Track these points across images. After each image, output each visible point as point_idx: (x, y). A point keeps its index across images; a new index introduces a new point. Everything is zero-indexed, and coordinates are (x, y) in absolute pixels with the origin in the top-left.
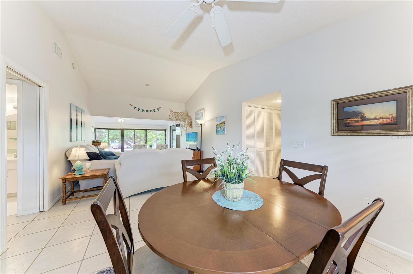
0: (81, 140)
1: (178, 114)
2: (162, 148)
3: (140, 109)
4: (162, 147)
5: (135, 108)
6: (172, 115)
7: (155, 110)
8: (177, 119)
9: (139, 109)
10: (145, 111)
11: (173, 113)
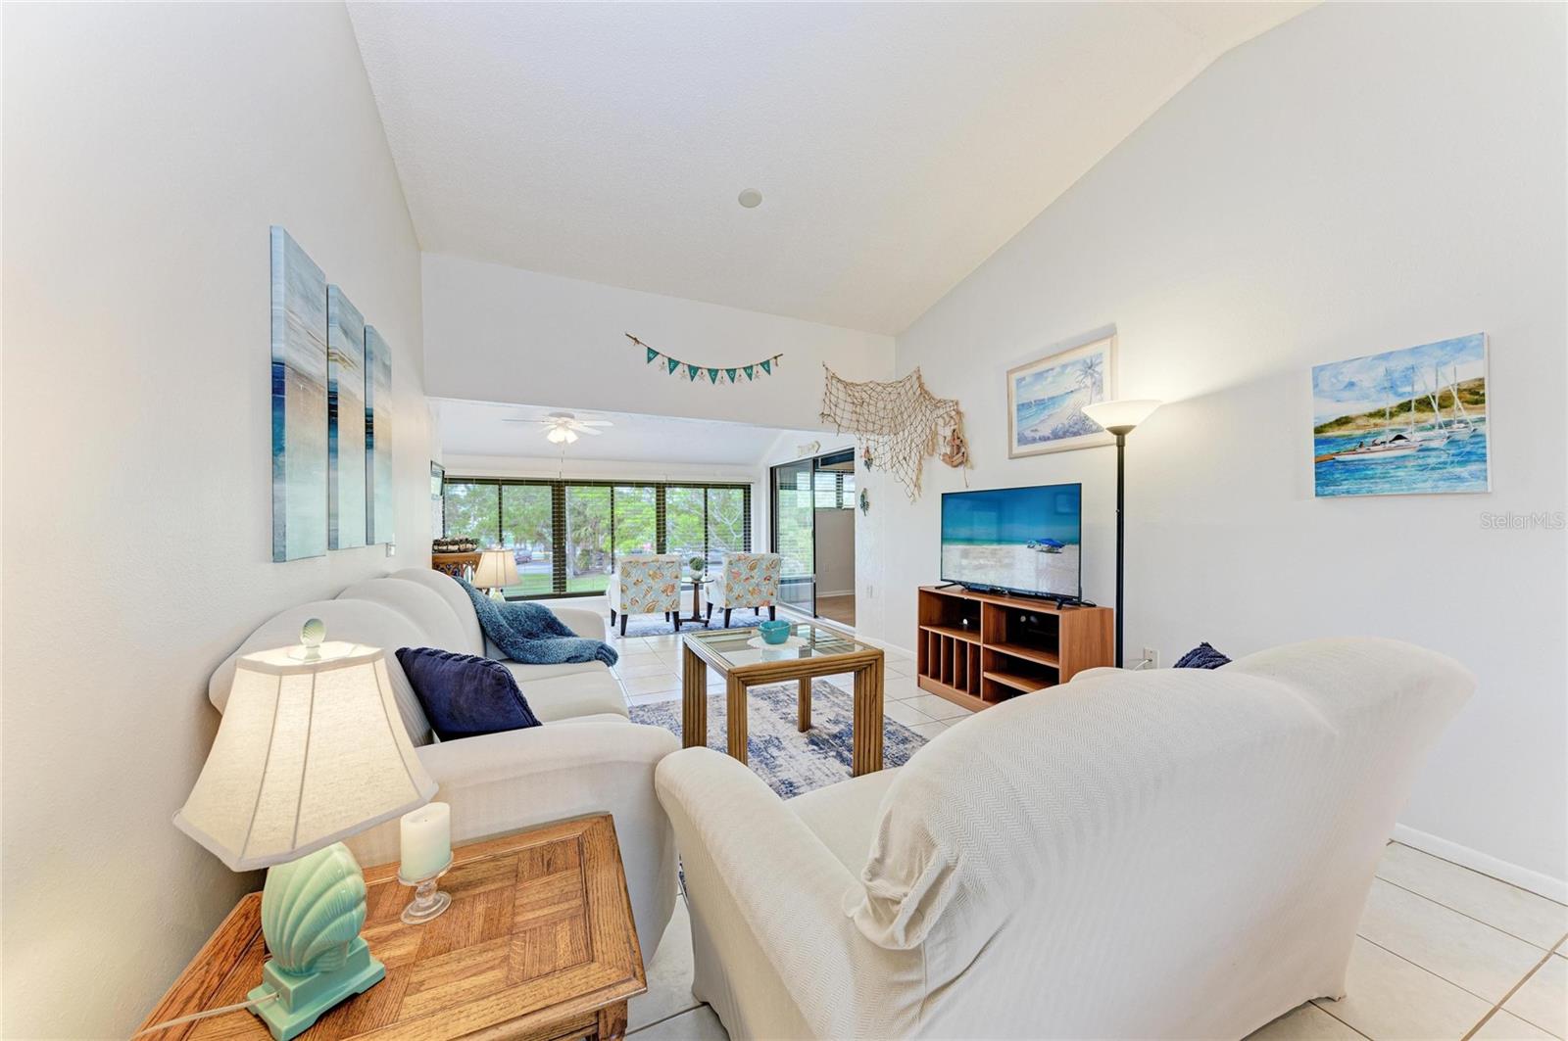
0: (369, 541)
1: (865, 396)
2: (753, 574)
3: (678, 363)
4: (752, 568)
5: (652, 354)
6: (833, 399)
7: (751, 367)
8: (861, 419)
9: (673, 364)
10: (706, 372)
11: (840, 385)
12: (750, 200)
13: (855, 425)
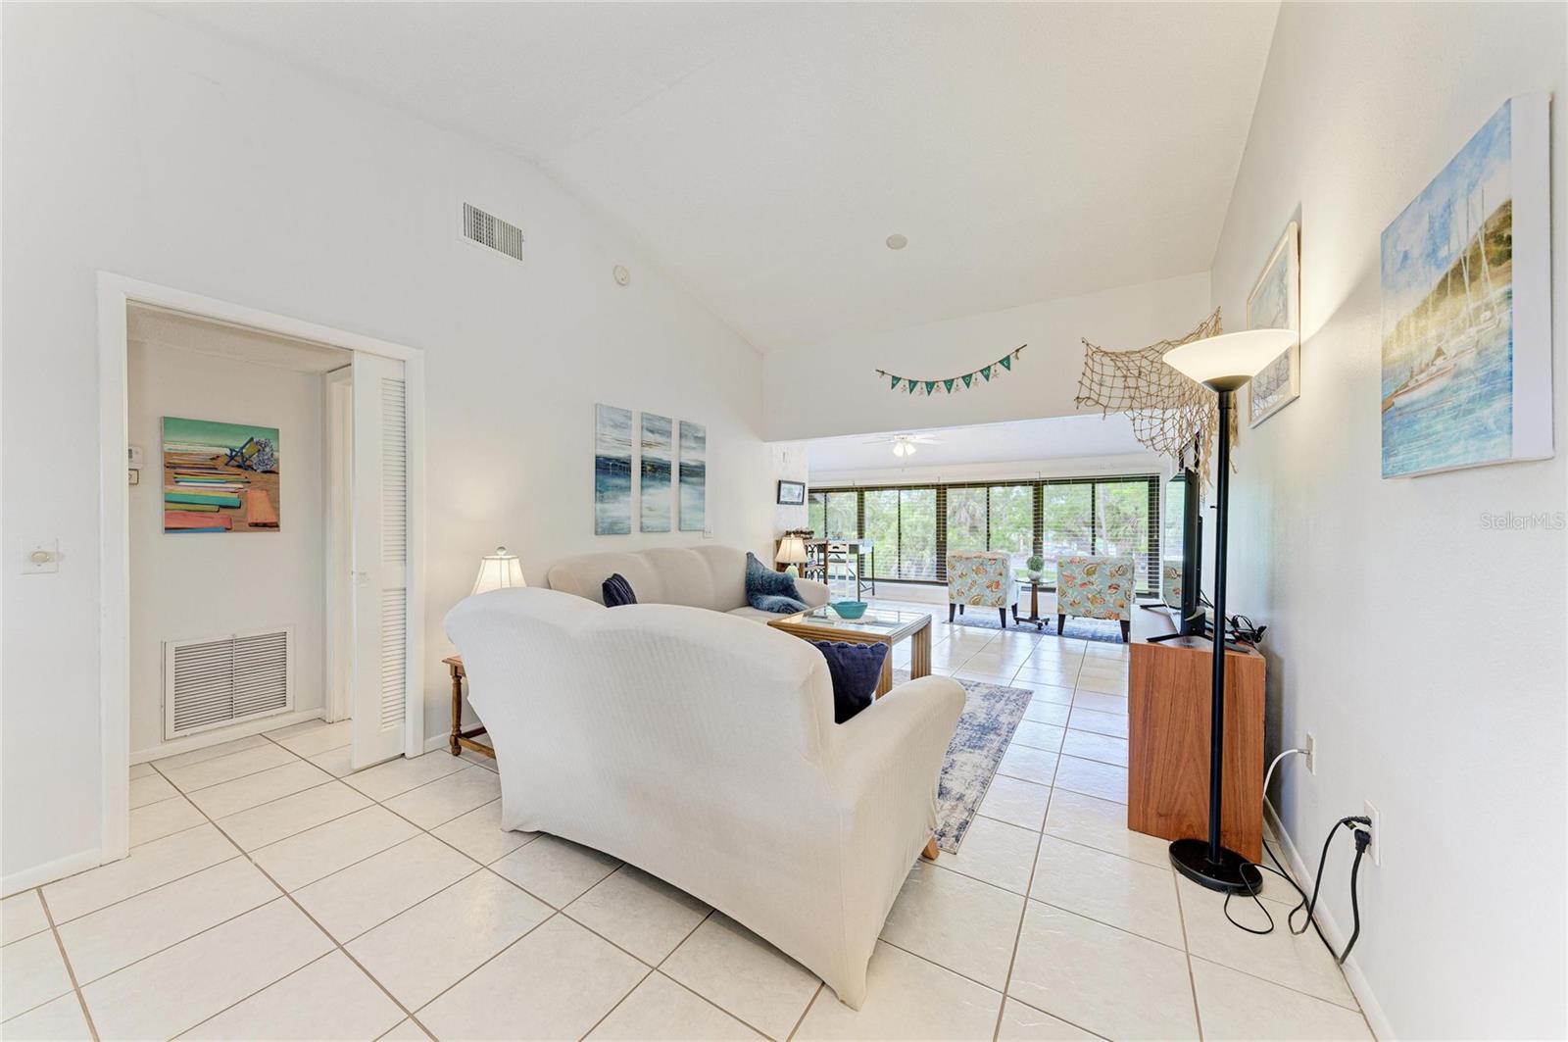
2: (1092, 579)
3: (917, 382)
4: (1090, 573)
5: (896, 380)
6: (1097, 378)
7: (989, 367)
8: (1137, 393)
9: (913, 385)
10: (942, 385)
11: (1106, 360)
12: (896, 243)
13: (1127, 403)
